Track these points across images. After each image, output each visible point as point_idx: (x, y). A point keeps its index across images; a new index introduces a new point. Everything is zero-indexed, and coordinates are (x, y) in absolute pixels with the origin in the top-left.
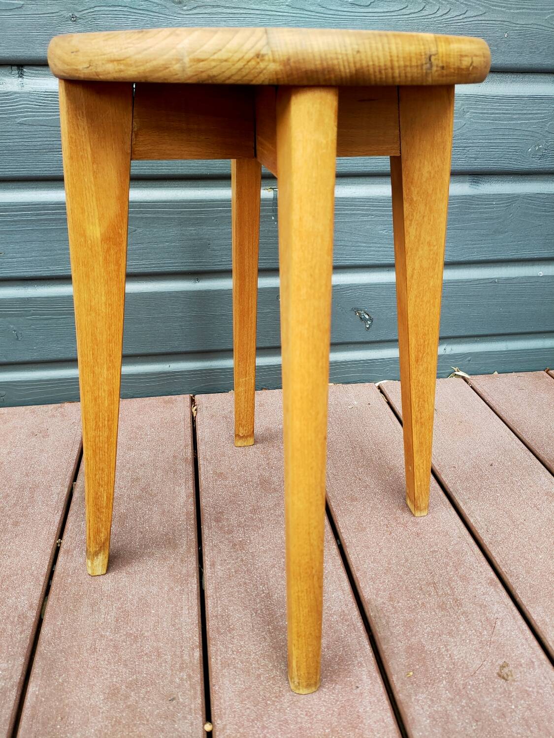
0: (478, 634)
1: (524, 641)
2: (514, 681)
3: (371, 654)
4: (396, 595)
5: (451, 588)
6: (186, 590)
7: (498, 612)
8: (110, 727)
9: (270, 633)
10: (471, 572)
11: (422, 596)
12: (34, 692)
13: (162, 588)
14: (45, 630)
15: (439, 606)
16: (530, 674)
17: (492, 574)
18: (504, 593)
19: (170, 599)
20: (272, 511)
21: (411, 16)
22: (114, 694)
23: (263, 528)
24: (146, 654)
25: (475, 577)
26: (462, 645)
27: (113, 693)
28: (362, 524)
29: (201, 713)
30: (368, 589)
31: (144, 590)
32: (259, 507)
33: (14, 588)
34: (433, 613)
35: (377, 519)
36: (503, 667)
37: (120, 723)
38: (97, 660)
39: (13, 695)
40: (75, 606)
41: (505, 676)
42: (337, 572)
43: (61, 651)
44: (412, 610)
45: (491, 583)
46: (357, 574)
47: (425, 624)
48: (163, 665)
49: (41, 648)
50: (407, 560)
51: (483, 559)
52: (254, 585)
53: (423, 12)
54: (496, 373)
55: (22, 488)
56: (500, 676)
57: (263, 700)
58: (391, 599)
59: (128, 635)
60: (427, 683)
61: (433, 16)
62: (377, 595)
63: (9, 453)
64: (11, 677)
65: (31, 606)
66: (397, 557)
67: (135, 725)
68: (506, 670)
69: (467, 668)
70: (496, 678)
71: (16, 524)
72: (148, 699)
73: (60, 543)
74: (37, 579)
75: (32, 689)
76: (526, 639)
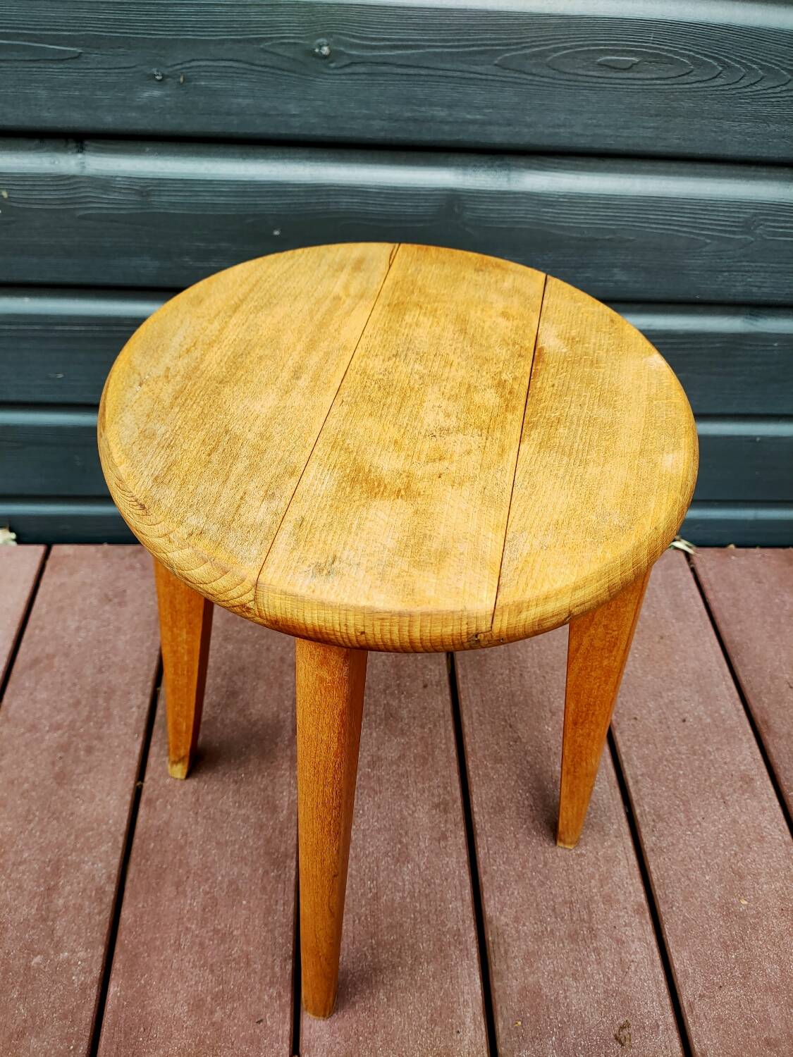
0: (606, 980)
1: (655, 996)
2: (631, 1047)
3: (480, 992)
4: (523, 915)
5: (589, 911)
6: (283, 876)
7: (636, 953)
8: (193, 1046)
9: (373, 949)
10: (619, 890)
11: (554, 919)
12: (116, 993)
13: (256, 870)
14: (126, 913)
15: (570, 936)
16: (651, 1040)
17: (642, 897)
18: (649, 927)
19: (264, 888)
20: (394, 767)
21: (695, 85)
22: (198, 1007)
23: (381, 792)
24: (234, 959)
25: (622, 898)
26: (584, 992)
27: (197, 1005)
28: (502, 802)
29: (288, 1042)
30: (492, 902)
31: (236, 870)
32: (379, 759)
33: (90, 849)
34: (561, 945)
35: (521, 795)
36: (622, 1028)
37: (204, 1042)
38: (182, 960)
39: (93, 993)
40: (157, 884)
41: (623, 1039)
42: (460, 873)
43: (144, 944)
44: (538, 938)
45: (638, 911)
46: (484, 879)
47: (549, 958)
48: (252, 975)
49: (122, 937)
50: (545, 865)
51: (636, 872)
52: (361, 879)
53: (717, 79)
54: (732, 546)
55: (95, 692)
56: (616, 1039)
57: (355, 1034)
58: (516, 920)
59: (216, 931)
60: (535, 1037)
61: (733, 86)
62: (501, 912)
63: (78, 629)
64: (91, 971)
65: (109, 877)
66: (535, 858)
67: (220, 1047)
68: (625, 1032)
69: (583, 1023)
70: (612, 1041)
71: (89, 750)
72: (234, 1018)
73: (142, 786)
74: (116, 841)
75: (113, 989)
76: (659, 995)
